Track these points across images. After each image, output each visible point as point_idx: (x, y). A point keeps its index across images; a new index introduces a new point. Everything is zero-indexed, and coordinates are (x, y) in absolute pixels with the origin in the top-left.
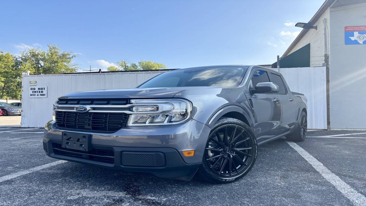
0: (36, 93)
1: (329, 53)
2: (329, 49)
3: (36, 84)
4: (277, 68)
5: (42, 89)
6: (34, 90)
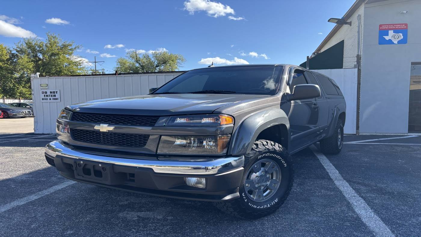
0: (48, 97)
1: (362, 53)
2: (362, 50)
3: (47, 87)
5: (54, 92)
6: (45, 93)
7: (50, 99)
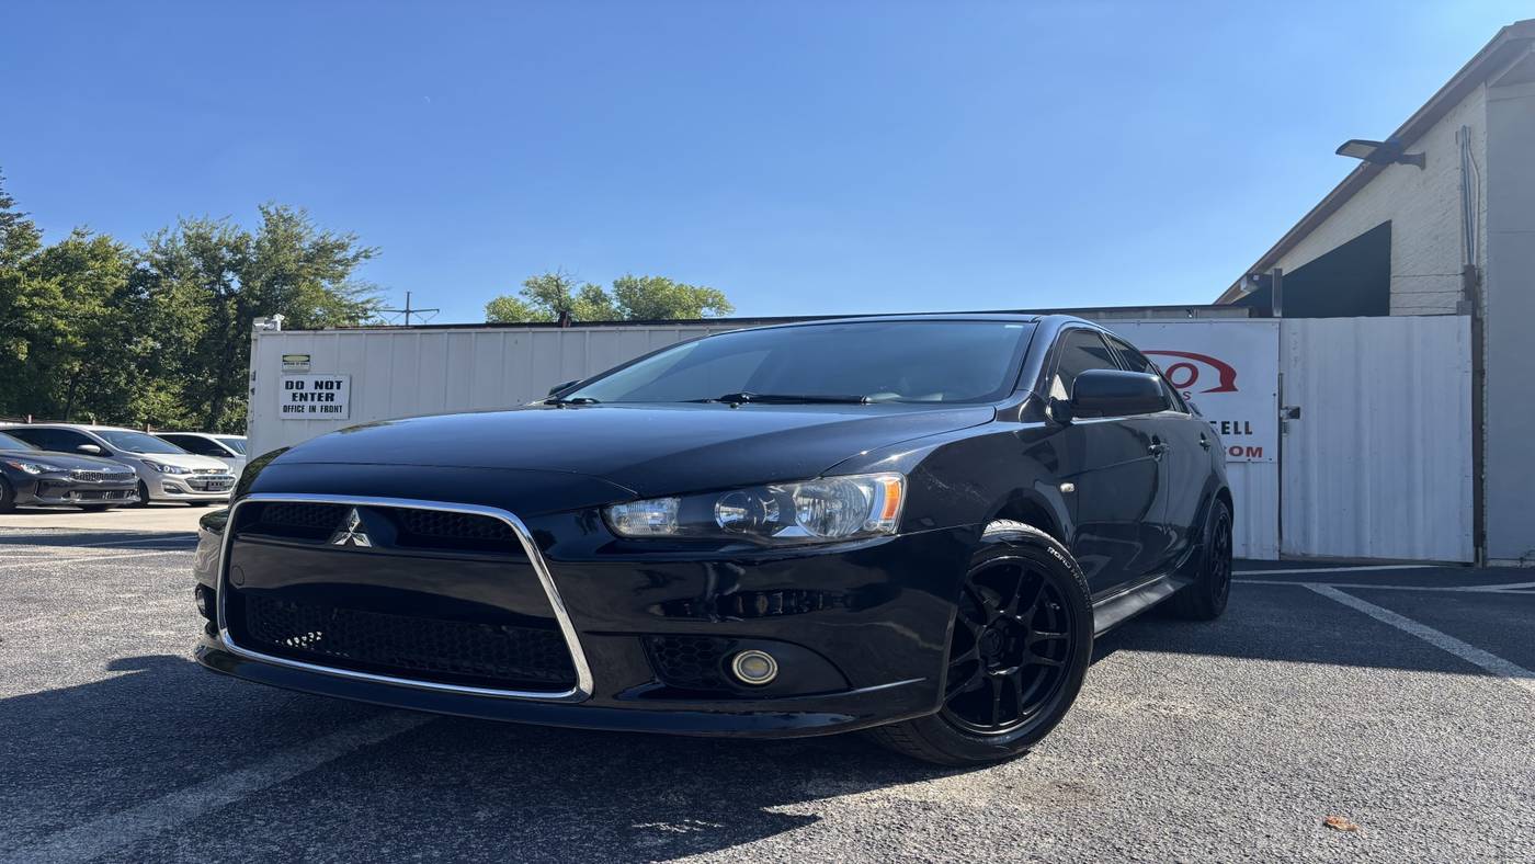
0: (306, 400)
1: (1483, 262)
2: (1483, 248)
3: (306, 367)
4: (1271, 316)
5: (329, 385)
6: (297, 388)
7: (313, 409)
